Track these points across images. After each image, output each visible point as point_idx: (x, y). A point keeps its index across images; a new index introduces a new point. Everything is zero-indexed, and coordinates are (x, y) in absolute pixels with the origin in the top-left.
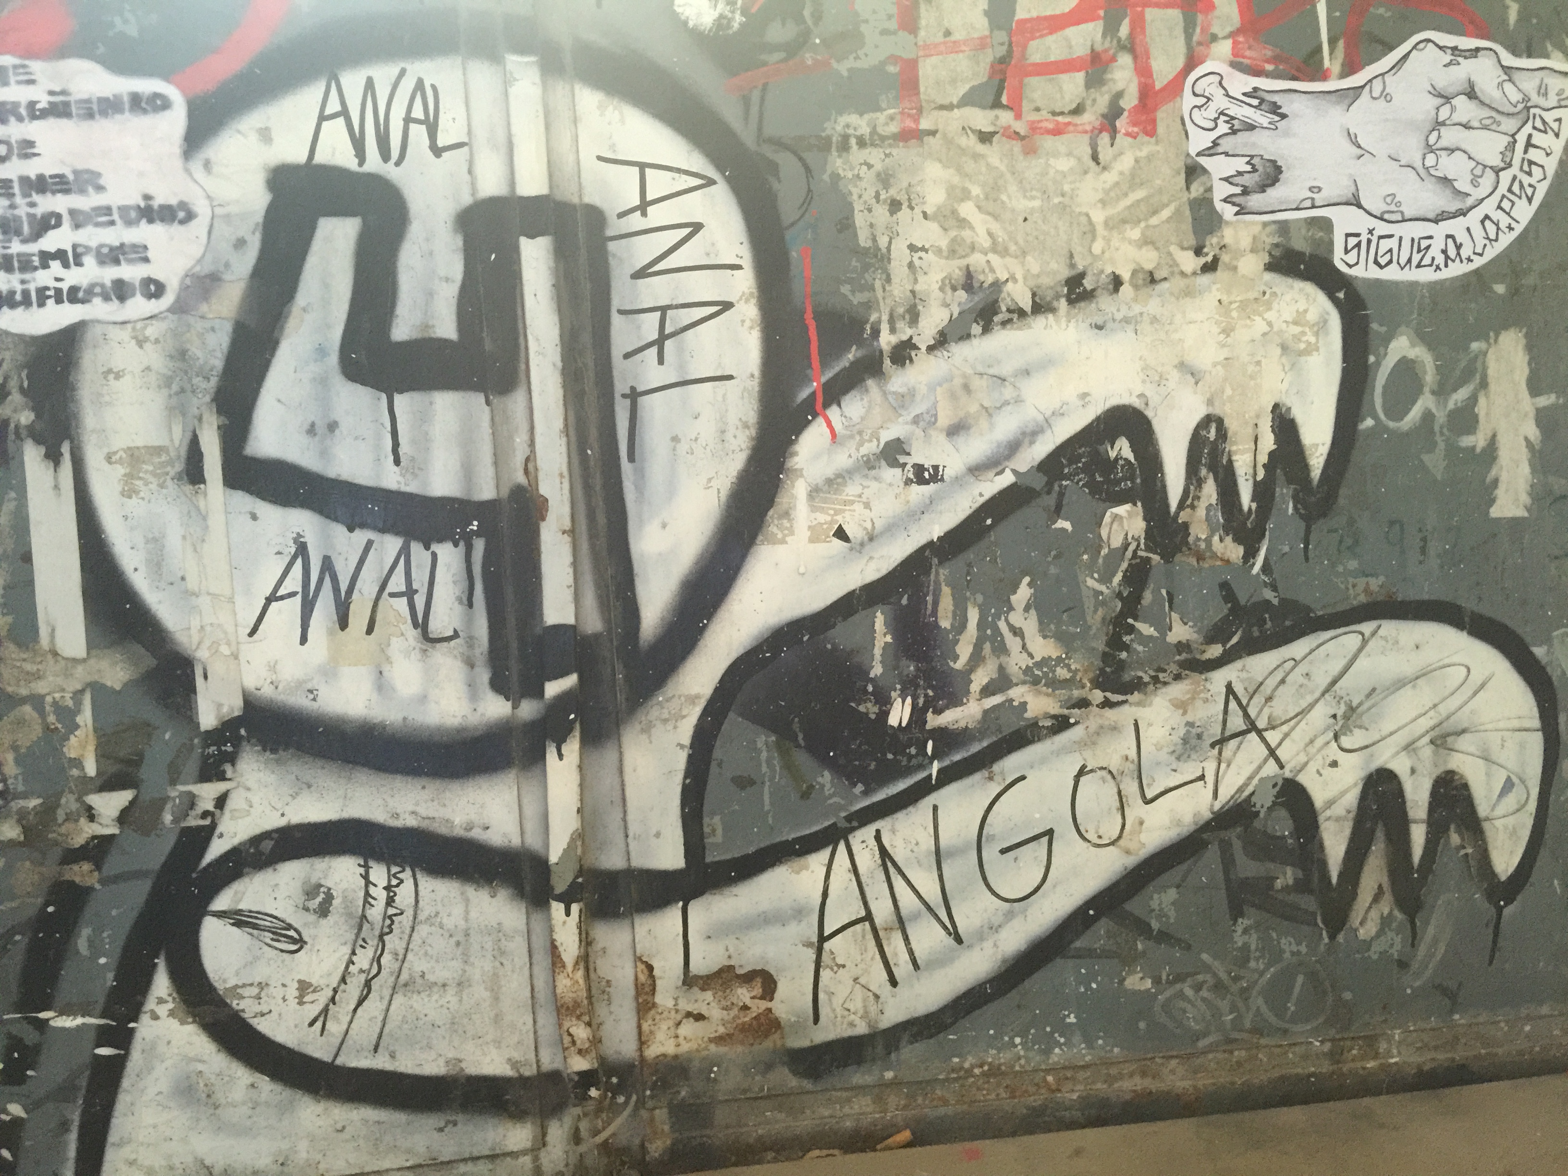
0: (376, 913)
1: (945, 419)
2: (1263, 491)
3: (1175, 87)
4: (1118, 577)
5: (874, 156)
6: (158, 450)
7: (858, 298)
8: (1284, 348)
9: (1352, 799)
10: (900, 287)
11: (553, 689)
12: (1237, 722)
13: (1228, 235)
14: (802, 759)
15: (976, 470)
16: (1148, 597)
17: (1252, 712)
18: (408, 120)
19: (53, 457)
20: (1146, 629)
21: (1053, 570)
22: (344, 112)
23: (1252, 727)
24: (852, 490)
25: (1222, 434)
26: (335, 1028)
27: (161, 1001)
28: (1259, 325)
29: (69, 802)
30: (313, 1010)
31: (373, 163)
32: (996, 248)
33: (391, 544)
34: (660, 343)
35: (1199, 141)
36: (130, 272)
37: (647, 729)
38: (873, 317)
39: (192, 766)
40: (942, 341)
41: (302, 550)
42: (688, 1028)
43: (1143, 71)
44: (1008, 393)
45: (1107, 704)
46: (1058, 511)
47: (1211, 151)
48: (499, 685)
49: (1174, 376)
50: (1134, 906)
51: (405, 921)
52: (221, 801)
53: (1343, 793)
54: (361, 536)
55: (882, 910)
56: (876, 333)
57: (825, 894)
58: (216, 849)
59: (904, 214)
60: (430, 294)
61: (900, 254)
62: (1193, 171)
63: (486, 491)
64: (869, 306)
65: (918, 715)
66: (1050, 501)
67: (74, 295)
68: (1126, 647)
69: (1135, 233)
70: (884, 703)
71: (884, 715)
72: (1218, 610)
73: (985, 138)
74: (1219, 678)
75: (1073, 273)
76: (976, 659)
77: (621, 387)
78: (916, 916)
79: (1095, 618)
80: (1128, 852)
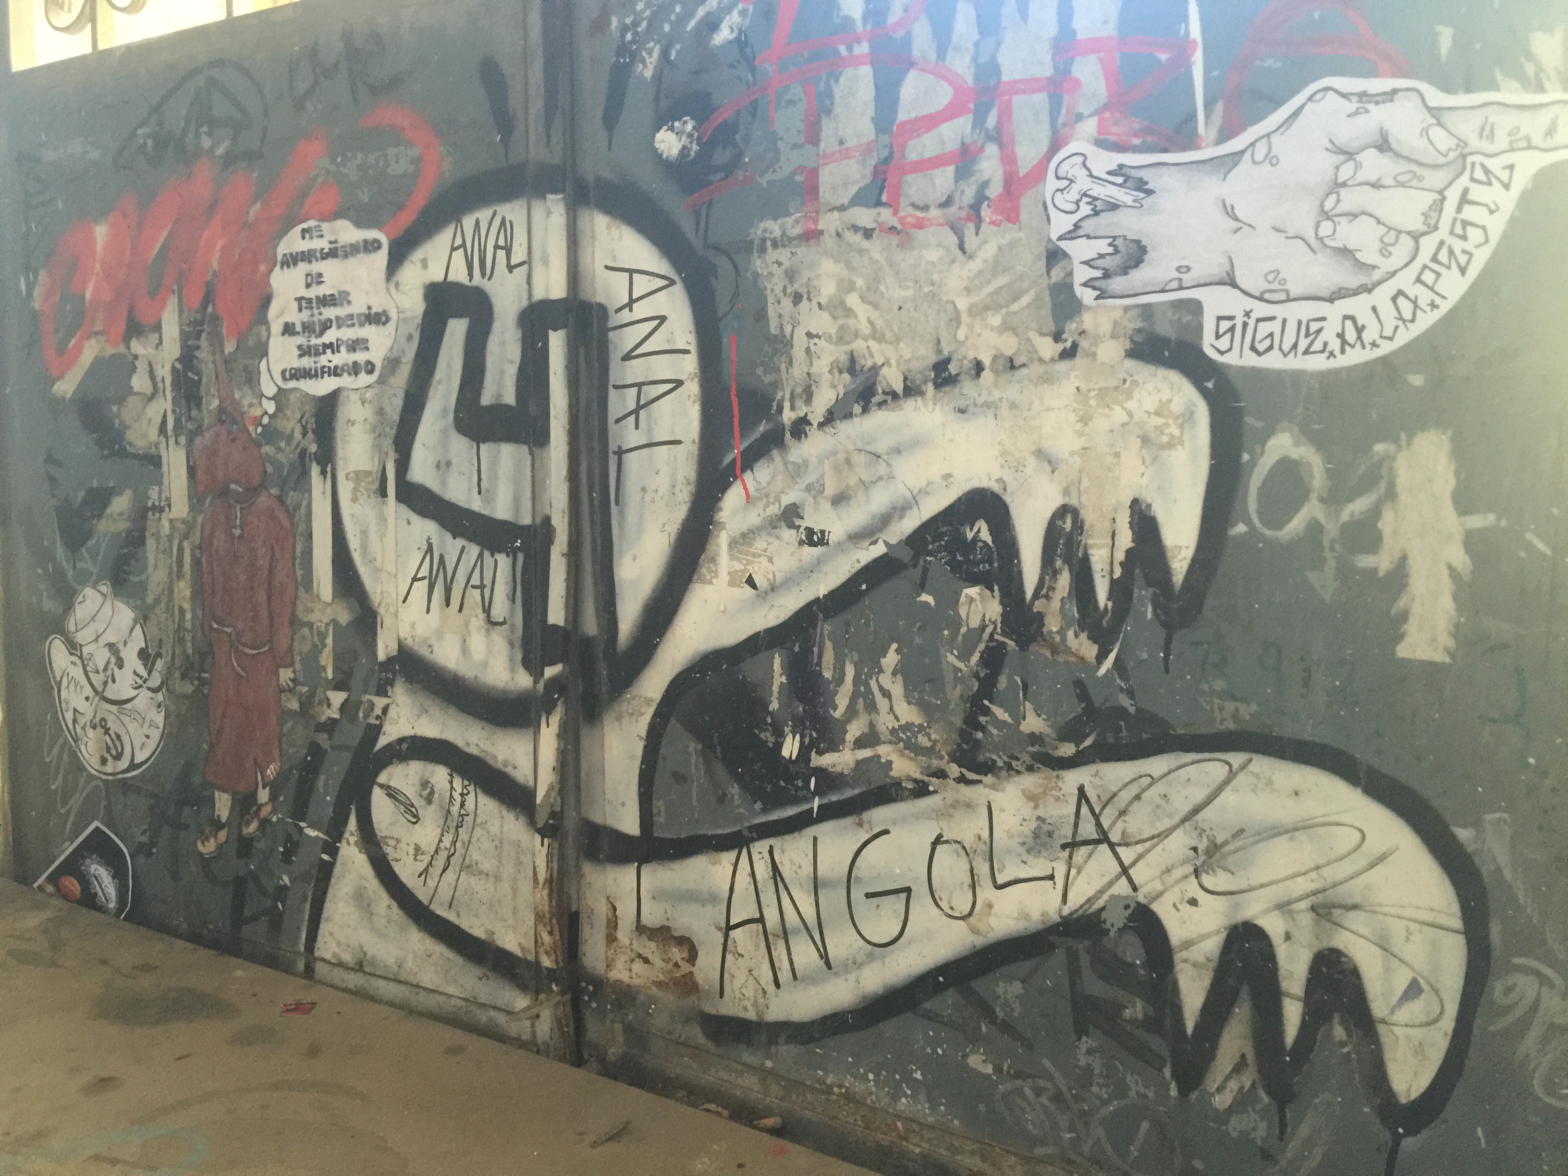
0: (455, 809)
1: (830, 490)
2: (1120, 590)
3: (1039, 173)
4: (975, 658)
5: (783, 255)
6: (368, 473)
7: (768, 379)
8: (1145, 440)
9: (1212, 946)
10: (798, 371)
11: (550, 672)
12: (1088, 829)
13: (1088, 321)
14: (719, 768)
15: (856, 537)
16: (1003, 682)
17: (1106, 823)
18: (497, 247)
19: (323, 473)
20: (1001, 714)
21: (918, 640)
22: (463, 245)
23: (1103, 838)
24: (759, 544)
25: (1079, 526)
26: (431, 883)
27: (352, 834)
28: (1119, 415)
29: (319, 691)
30: (421, 867)
31: (477, 280)
32: (876, 335)
33: (474, 550)
34: (636, 412)
35: (1061, 224)
36: (360, 357)
37: (619, 719)
38: (779, 395)
39: (373, 683)
40: (830, 419)
41: (430, 549)
42: (638, 966)
43: (1008, 158)
44: (882, 469)
45: (962, 779)
46: (922, 586)
47: (1070, 235)
48: (527, 664)
49: (1032, 462)
50: (979, 985)
51: (469, 820)
52: (385, 710)
53: (1203, 937)
54: (460, 542)
55: (772, 917)
56: (780, 410)
57: (732, 889)
58: (382, 741)
59: (804, 304)
60: (502, 373)
61: (800, 341)
62: (1054, 256)
63: (526, 520)
64: (776, 385)
65: (805, 751)
66: (915, 574)
67: (336, 372)
68: (983, 729)
69: (996, 320)
70: (780, 735)
71: (779, 746)
72: (1073, 709)
73: (868, 234)
74: (1072, 779)
75: (940, 358)
76: (851, 712)
77: (613, 447)
78: (797, 932)
79: (955, 693)
80: (975, 931)
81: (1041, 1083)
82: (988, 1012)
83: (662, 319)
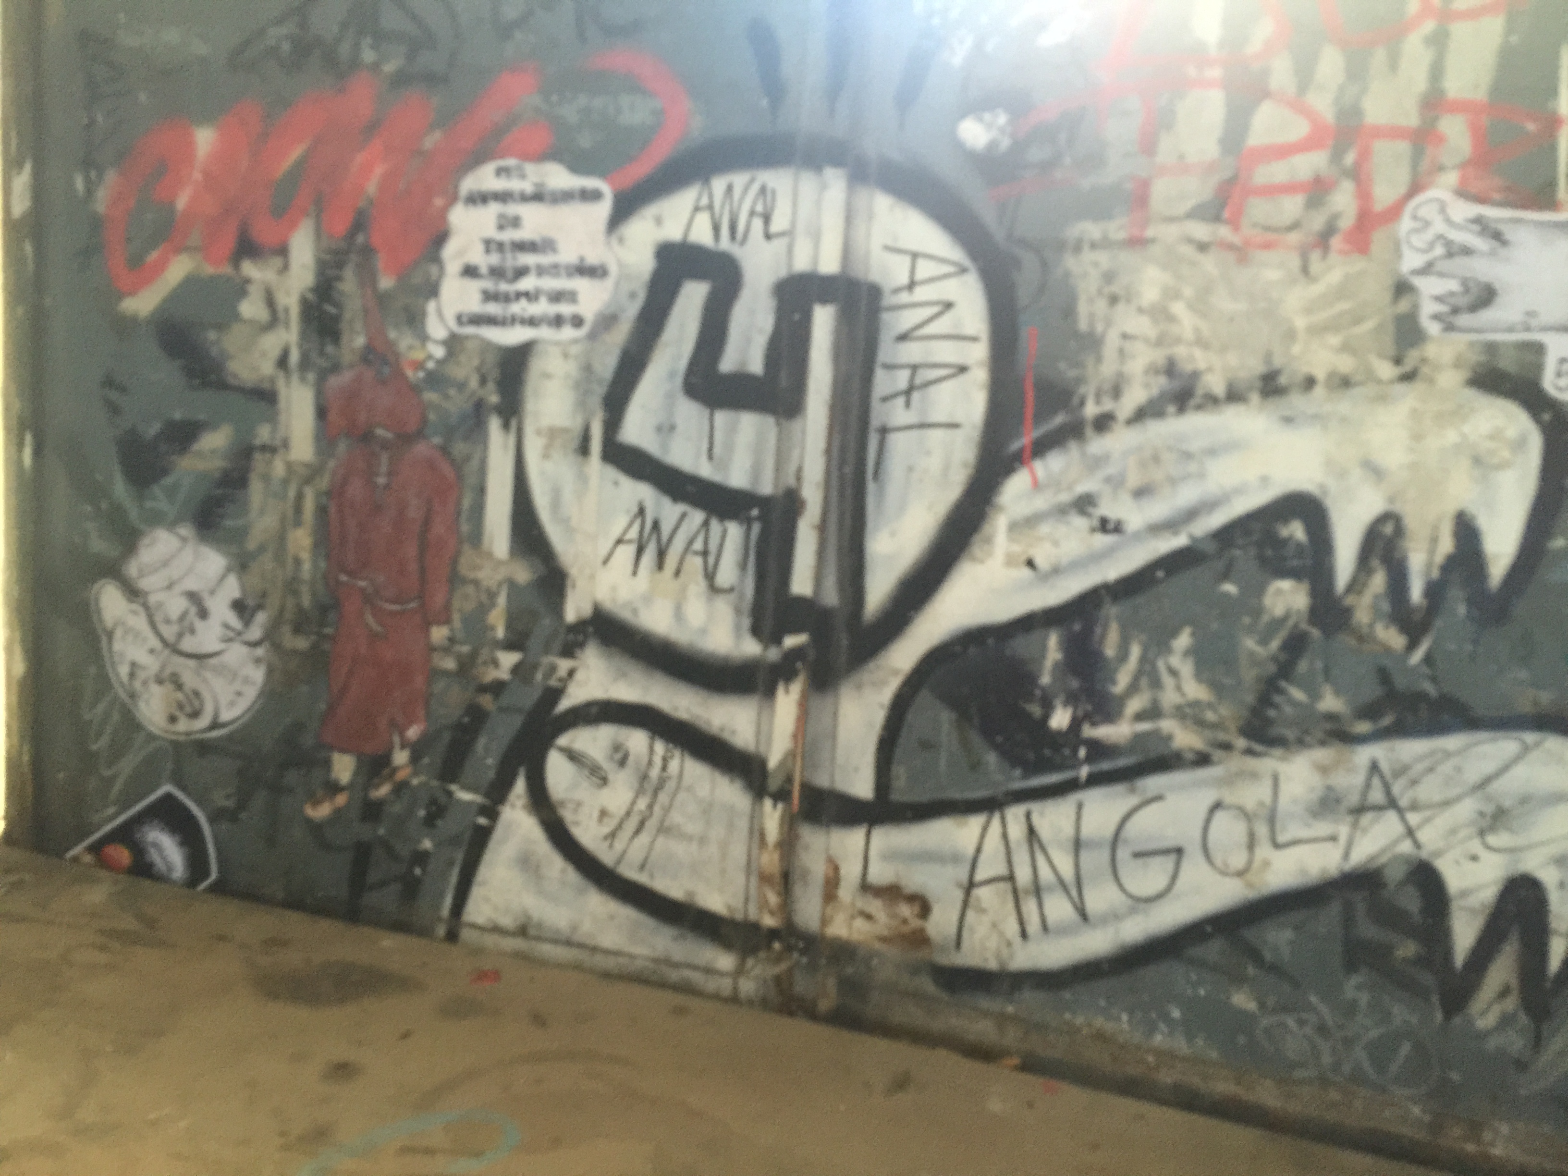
0: (655, 772)
1: (1132, 483)
2: (1434, 591)
3: (1394, 212)
4: (1275, 644)
5: (1101, 257)
6: (565, 431)
7: (1072, 373)
8: (1477, 461)
9: (1489, 894)
10: (1108, 368)
11: (791, 641)
12: (1377, 795)
13: (1431, 350)
14: (976, 739)
15: (1157, 529)
16: (1303, 666)
17: (1396, 789)
18: (752, 213)
19: (506, 426)
20: (1298, 694)
21: (1215, 626)
22: (710, 207)
23: (1392, 803)
24: (1045, 529)
25: (1399, 531)
26: (619, 845)
27: (518, 797)
28: (1451, 436)
29: (484, 654)
30: (606, 830)
31: (725, 244)
32: (1200, 342)
33: (697, 517)
34: (908, 392)
35: (1411, 261)
36: (565, 309)
37: (859, 687)
38: (1082, 390)
39: (557, 645)
40: (1140, 415)
41: (641, 512)
42: (860, 923)
43: (1364, 195)
44: (1193, 467)
45: (1249, 752)
46: (1225, 576)
47: (1422, 272)
48: (756, 631)
49: (1357, 473)
50: (1250, 934)
51: (671, 785)
52: (571, 673)
53: (1480, 887)
54: (680, 508)
55: (1023, 875)
56: (1082, 403)
57: (979, 850)
58: (565, 704)
59: (1121, 307)
60: (748, 340)
61: (1112, 341)
62: (1402, 288)
63: (766, 488)
64: (1080, 380)
65: (1076, 724)
66: (1219, 565)
67: (532, 322)
68: (1276, 707)
69: (1335, 340)
70: (1048, 708)
71: (1046, 717)
72: (1372, 691)
73: (1203, 247)
74: (1364, 754)
75: (1269, 370)
76: (1133, 688)
77: (875, 422)
78: (1050, 889)
79: (1249, 675)
80: (1250, 885)
81: (1304, 1016)
82: (1255, 956)
83: (948, 306)
